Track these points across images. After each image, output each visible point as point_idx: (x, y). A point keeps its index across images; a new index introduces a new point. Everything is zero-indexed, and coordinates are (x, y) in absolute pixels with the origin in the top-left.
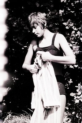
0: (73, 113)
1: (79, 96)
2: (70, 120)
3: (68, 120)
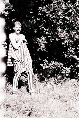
3: (38, 79)
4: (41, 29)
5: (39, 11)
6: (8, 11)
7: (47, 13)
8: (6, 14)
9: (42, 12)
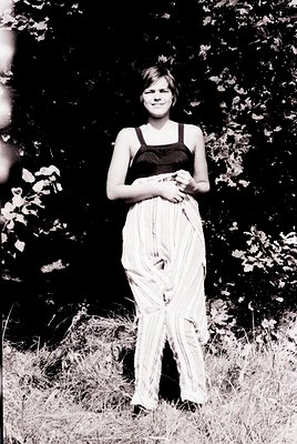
0: (241, 300)
1: (254, 255)
2: (234, 321)
3: (230, 320)
4: (221, 89)
5: (206, 9)
6: (47, 19)
7: (243, 11)
8: (40, 33)
9: (218, 11)
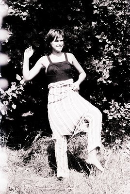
0: (107, 131)
1: (113, 112)
2: (104, 140)
3: (102, 140)
4: (100, 41)
5: (95, 7)
6: (27, 11)
7: (110, 8)
8: (24, 17)
9: (100, 8)
